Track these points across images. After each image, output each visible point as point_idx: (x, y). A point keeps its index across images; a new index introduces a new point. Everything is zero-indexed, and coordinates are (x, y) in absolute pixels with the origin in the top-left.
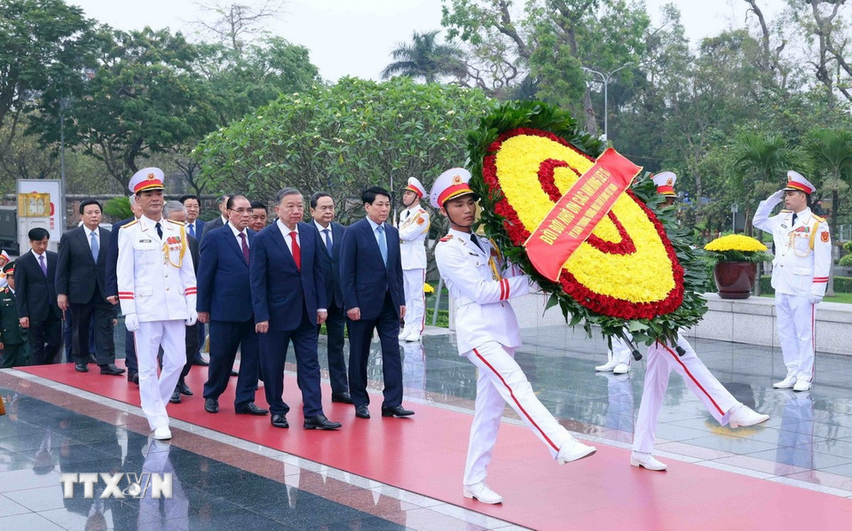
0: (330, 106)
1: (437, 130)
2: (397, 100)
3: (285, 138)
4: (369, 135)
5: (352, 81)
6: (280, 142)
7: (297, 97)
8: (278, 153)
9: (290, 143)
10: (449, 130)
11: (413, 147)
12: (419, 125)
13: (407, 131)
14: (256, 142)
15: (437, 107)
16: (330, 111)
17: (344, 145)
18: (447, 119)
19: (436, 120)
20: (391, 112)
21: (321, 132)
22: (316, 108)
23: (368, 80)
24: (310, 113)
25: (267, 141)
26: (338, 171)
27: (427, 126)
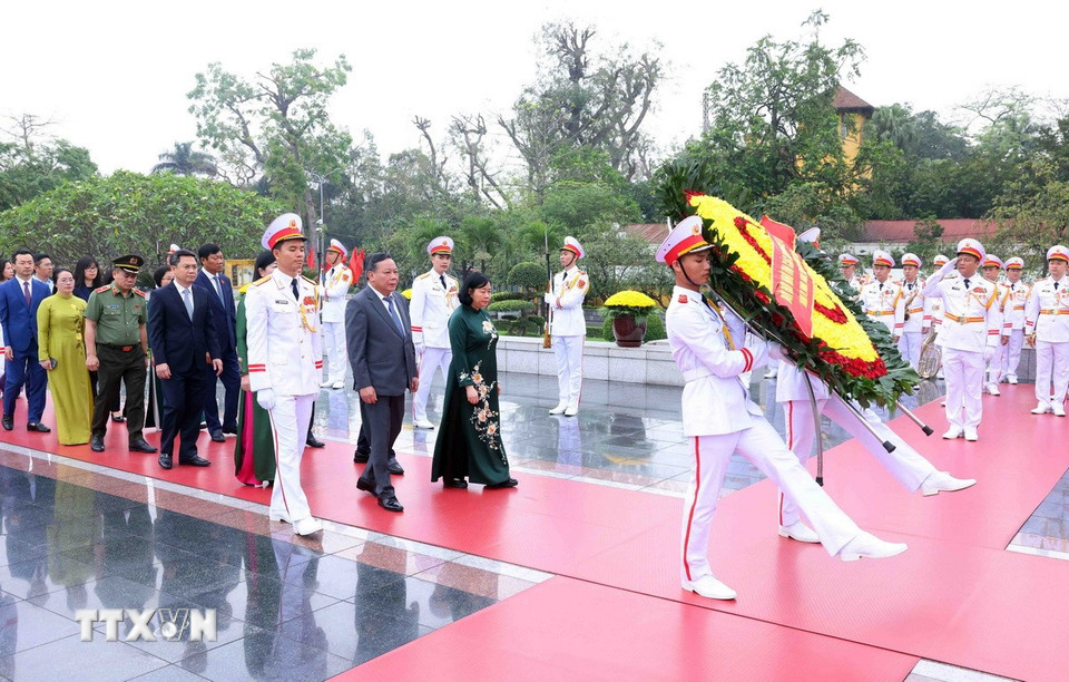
0: (107, 191)
1: (194, 211)
2: (161, 188)
3: (69, 215)
4: (140, 214)
5: (124, 173)
6: (65, 218)
7: (79, 184)
8: (63, 227)
9: (74, 219)
10: (204, 211)
11: (175, 224)
12: (179, 207)
13: (169, 211)
14: (44, 218)
15: (193, 194)
16: (106, 196)
17: (118, 221)
18: (201, 203)
19: (192, 204)
20: (157, 197)
21: (98, 211)
22: (95, 193)
23: (137, 172)
24: (89, 197)
25: (54, 218)
26: (114, 241)
27: (185, 208)
